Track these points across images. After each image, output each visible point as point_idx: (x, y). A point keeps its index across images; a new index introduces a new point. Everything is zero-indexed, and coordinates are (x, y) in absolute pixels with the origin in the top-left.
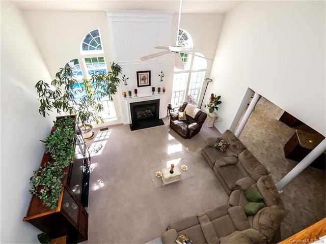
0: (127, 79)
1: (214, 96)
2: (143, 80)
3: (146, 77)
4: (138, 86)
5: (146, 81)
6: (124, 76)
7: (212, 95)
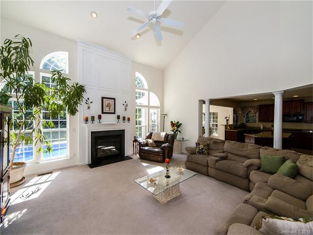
0: (91, 102)
1: (174, 123)
2: (107, 106)
3: (111, 104)
4: (103, 113)
5: (111, 109)
6: (88, 99)
7: (172, 122)
